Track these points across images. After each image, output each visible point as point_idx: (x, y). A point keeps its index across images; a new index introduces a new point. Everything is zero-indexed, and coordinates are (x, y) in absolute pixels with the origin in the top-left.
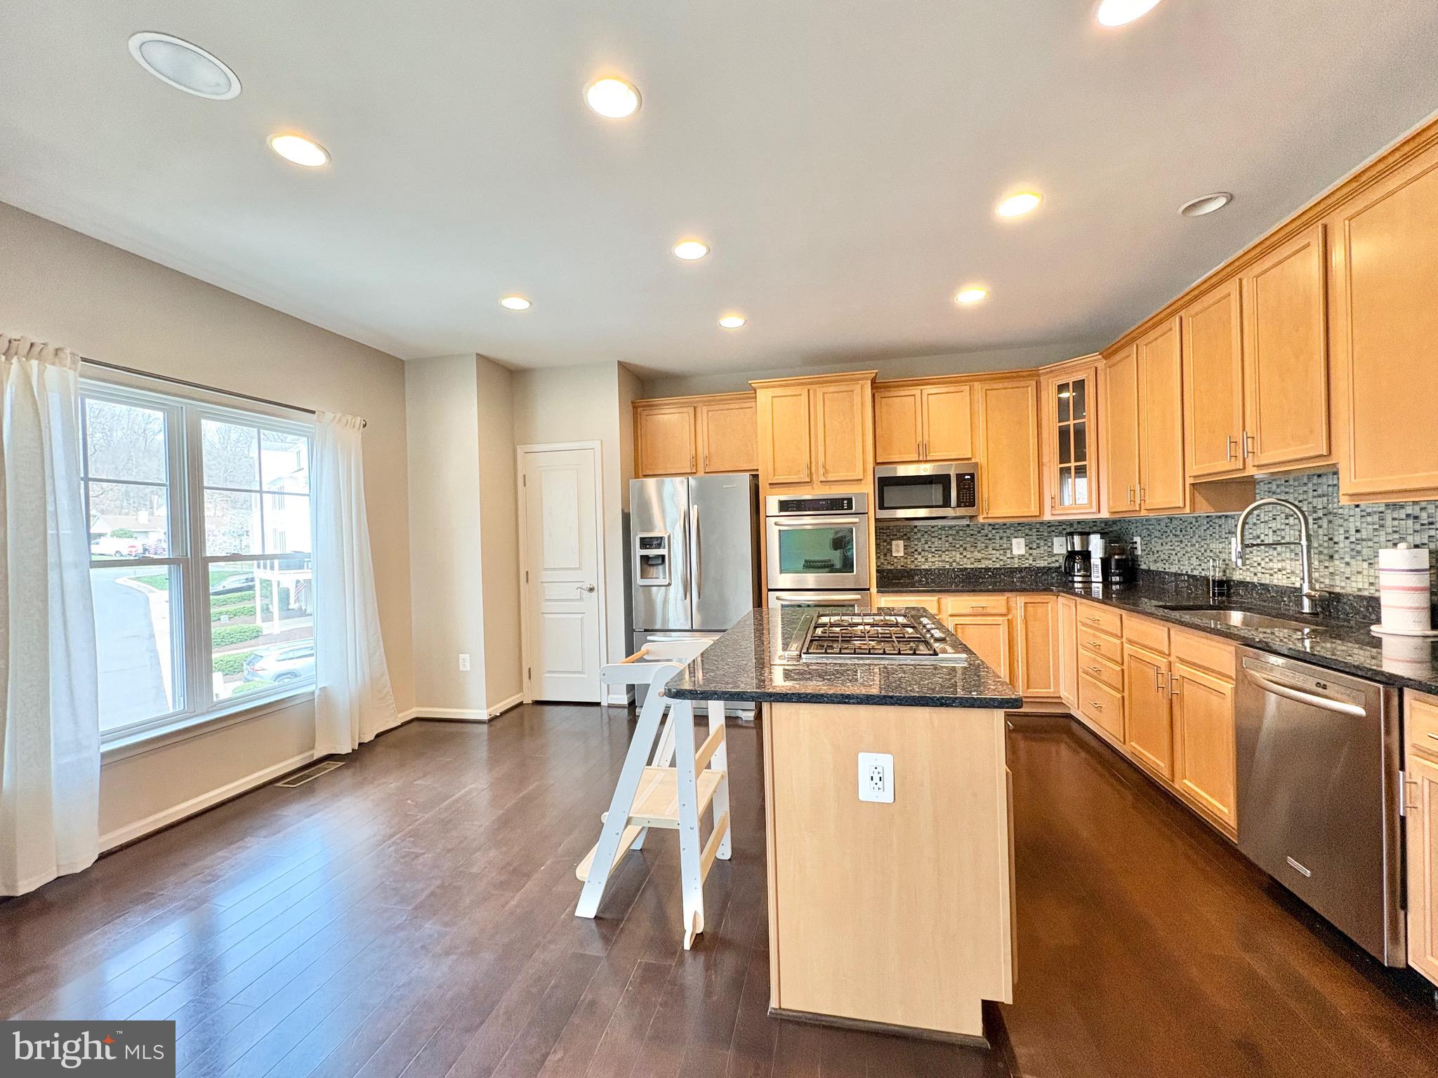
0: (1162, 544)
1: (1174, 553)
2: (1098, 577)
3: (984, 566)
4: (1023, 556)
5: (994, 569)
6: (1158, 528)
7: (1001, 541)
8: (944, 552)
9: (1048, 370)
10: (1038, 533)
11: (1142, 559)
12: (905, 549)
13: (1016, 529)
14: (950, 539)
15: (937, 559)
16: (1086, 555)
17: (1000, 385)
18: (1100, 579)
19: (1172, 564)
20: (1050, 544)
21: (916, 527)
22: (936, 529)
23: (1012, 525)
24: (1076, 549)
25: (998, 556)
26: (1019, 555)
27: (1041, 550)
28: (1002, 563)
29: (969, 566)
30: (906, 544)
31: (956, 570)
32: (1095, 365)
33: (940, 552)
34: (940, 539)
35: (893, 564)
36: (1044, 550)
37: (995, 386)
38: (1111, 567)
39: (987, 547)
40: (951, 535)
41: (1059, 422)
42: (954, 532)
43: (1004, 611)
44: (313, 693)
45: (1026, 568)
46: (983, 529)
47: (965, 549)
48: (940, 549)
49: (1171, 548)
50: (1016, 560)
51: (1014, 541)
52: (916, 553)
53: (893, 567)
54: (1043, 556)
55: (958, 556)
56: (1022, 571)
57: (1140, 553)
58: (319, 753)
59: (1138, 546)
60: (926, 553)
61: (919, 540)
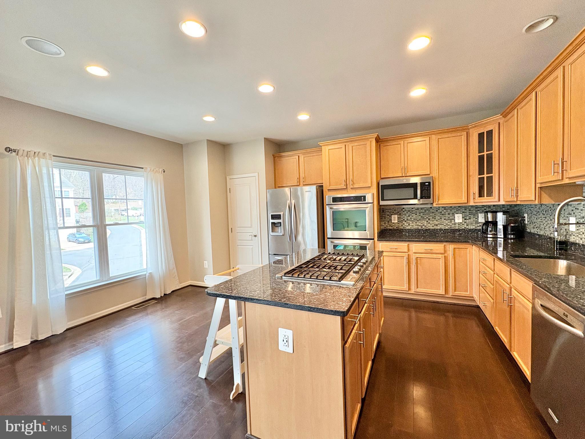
0: (537, 219)
1: (542, 223)
2: (501, 235)
3: (439, 228)
4: (461, 223)
5: (445, 229)
6: (536, 209)
7: (449, 215)
8: (418, 221)
9: (474, 125)
10: (470, 211)
11: (528, 226)
12: (398, 219)
13: (458, 209)
14: (422, 214)
15: (414, 224)
16: (495, 223)
17: (446, 136)
18: (502, 236)
19: (541, 230)
20: (476, 217)
21: (404, 208)
22: (414, 209)
23: (455, 207)
24: (489, 220)
25: (447, 223)
26: (459, 223)
27: (472, 220)
28: (449, 226)
29: (431, 228)
30: (398, 216)
31: (424, 230)
32: (499, 121)
33: (416, 221)
34: (416, 214)
35: (392, 227)
36: (473, 220)
37: (444, 136)
38: (508, 230)
39: (441, 218)
40: (422, 212)
41: (479, 153)
42: (424, 211)
43: (443, 252)
44: (146, 275)
45: (462, 229)
46: (439, 209)
47: (429, 219)
48: (416, 219)
49: (541, 221)
50: (457, 225)
51: (456, 215)
52: (404, 221)
53: (392, 228)
54: (472, 223)
55: (426, 222)
56: (460, 231)
57: (527, 223)
58: (148, 298)
59: (526, 219)
60: (409, 222)
61: (405, 214)
